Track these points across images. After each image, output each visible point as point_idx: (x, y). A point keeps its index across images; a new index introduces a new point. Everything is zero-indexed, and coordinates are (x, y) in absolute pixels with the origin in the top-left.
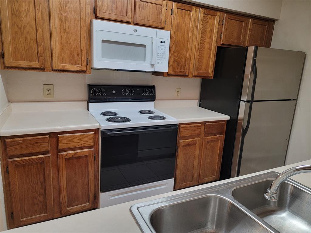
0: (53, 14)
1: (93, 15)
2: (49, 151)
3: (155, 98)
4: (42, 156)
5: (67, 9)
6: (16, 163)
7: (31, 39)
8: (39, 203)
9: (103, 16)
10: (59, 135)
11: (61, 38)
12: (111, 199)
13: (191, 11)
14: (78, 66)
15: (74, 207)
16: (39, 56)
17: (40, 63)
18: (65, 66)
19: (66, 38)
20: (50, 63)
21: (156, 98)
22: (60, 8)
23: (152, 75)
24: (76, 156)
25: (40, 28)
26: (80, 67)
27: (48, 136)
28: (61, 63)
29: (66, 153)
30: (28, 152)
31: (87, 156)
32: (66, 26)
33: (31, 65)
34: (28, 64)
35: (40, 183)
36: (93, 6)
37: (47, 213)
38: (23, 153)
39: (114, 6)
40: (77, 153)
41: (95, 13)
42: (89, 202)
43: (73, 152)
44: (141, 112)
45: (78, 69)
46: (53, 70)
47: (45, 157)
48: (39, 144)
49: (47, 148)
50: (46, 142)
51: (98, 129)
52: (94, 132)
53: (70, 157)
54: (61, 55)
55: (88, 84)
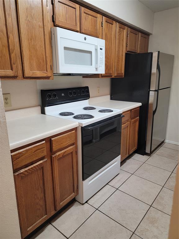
0: (22, 20)
1: (52, 23)
2: (44, 156)
4: (41, 162)
5: (32, 16)
6: (21, 175)
7: (3, 46)
8: (40, 207)
10: (52, 139)
11: (29, 45)
12: (89, 183)
13: (112, 24)
14: (45, 73)
15: (65, 201)
16: (12, 64)
17: (14, 71)
18: (35, 73)
19: (33, 45)
20: (21, 71)
21: (90, 96)
22: (27, 14)
24: (65, 154)
25: (11, 34)
26: (46, 73)
27: (44, 142)
28: (31, 71)
29: (58, 154)
30: (31, 161)
31: (72, 153)
32: (32, 32)
33: (6, 73)
34: (3, 73)
35: (40, 188)
36: (52, 14)
37: (46, 214)
38: (27, 163)
39: (67, 16)
40: (66, 151)
41: (53, 21)
42: (74, 192)
43: (63, 151)
44: (85, 109)
45: (45, 75)
46: (24, 77)
47: (44, 162)
48: (39, 151)
49: (45, 153)
50: (44, 148)
51: (76, 128)
52: (74, 131)
53: (61, 156)
54: (30, 62)
55: (41, 90)
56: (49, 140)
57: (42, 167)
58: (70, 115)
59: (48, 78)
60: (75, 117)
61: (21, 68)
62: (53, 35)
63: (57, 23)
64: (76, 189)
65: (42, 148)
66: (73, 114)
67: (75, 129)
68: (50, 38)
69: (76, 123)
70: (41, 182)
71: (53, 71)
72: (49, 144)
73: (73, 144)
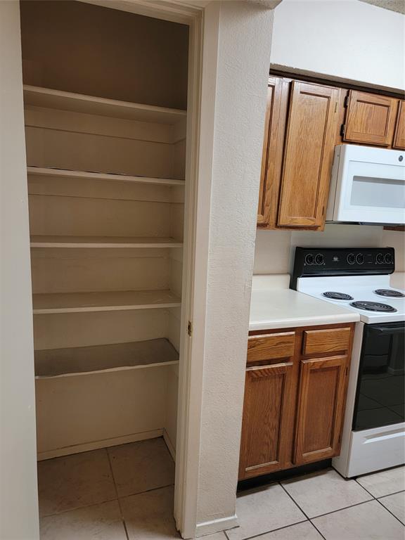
1: (339, 137)
2: (289, 358)
3: (394, 269)
4: (284, 365)
5: (308, 131)
6: (253, 374)
8: (270, 442)
9: (353, 139)
10: (307, 332)
11: (295, 176)
12: (366, 443)
14: (310, 219)
15: (312, 453)
17: (265, 216)
19: (300, 176)
20: (274, 216)
21: (396, 269)
22: (300, 129)
23: (384, 229)
24: (325, 366)
25: (272, 162)
26: (312, 220)
27: (293, 333)
28: (289, 216)
29: (312, 361)
30: (268, 357)
31: (338, 368)
32: (303, 157)
35: (275, 409)
36: (341, 122)
37: (277, 460)
40: (327, 361)
41: (342, 134)
42: (331, 445)
43: (322, 360)
44: (380, 292)
45: (310, 223)
46: (277, 226)
47: (288, 366)
48: (283, 345)
49: (291, 353)
50: (292, 343)
51: (355, 323)
52: (349, 329)
53: (318, 367)
54: (291, 203)
55: (297, 248)
56: (302, 332)
57: (282, 375)
58: (344, 299)
59: (314, 228)
60: (354, 305)
61: (276, 211)
62: (336, 157)
63: (348, 136)
64: (336, 441)
65: (289, 342)
66: (351, 298)
67: (352, 325)
68: (330, 163)
69: (355, 315)
70: (278, 399)
71: (325, 218)
72: (299, 339)
73: (342, 353)
